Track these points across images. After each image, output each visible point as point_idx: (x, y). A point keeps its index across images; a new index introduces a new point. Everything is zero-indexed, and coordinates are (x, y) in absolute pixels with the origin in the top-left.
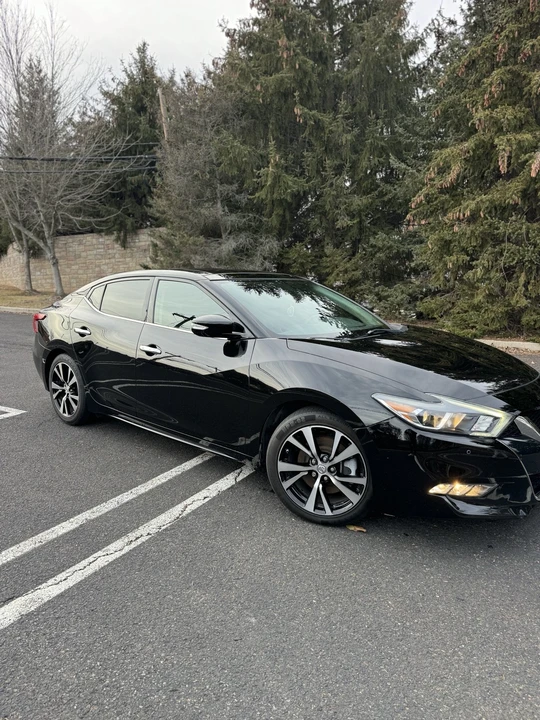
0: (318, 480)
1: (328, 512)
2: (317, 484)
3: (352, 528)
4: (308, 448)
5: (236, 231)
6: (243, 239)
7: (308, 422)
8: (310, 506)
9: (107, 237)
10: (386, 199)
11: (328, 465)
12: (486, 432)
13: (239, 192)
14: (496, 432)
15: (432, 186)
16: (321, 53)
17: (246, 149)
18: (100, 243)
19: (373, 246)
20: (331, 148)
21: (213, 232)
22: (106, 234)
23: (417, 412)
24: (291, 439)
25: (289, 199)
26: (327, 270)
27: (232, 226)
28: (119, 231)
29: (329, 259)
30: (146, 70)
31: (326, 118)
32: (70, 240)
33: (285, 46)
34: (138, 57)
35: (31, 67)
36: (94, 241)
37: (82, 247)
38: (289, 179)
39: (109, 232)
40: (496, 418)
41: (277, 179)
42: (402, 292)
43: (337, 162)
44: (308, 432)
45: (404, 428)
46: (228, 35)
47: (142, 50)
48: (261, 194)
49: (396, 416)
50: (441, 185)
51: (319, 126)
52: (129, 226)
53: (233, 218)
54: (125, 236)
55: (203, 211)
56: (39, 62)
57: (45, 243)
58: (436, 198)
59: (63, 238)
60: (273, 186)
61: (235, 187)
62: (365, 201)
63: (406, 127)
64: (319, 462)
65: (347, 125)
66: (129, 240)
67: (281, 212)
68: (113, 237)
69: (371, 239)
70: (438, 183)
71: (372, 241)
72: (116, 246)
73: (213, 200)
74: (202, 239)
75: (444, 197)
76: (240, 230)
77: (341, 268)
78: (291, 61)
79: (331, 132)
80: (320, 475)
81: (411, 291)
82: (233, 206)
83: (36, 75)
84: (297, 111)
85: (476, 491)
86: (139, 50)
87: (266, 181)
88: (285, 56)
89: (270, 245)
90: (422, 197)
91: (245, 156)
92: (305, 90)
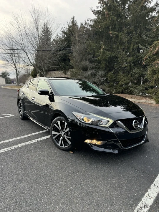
0: (62, 137)
1: (63, 146)
2: (61, 138)
3: (70, 152)
4: (59, 128)
5: (92, 68)
6: (94, 71)
7: (59, 119)
8: (59, 144)
9: (61, 72)
10: (139, 58)
11: (64, 133)
12: (105, 125)
13: (93, 57)
14: (108, 125)
15: (151, 53)
16: (119, 15)
17: (95, 45)
18: (59, 73)
19: (134, 73)
20: (121, 43)
21: (85, 69)
22: (61, 71)
23: (82, 117)
24: (55, 125)
25: (107, 59)
26: (119, 80)
27: (91, 67)
28: (64, 70)
29: (119, 77)
30: (74, 24)
31: (120, 34)
32: (52, 72)
33: (107, 13)
34: (72, 21)
35: (45, 26)
36: (58, 73)
37: (55, 74)
38: (108, 53)
39: (62, 70)
40: (109, 121)
41: (104, 53)
42: (143, 87)
43: (123, 47)
44: (59, 122)
45: (79, 122)
46: (92, 11)
47: (73, 19)
48: (99, 58)
49: (77, 118)
50: (154, 53)
51: (117, 36)
52: (67, 68)
53: (91, 65)
54: (66, 71)
55: (82, 63)
56: (47, 24)
57: (43, 73)
58: (152, 57)
59: (50, 72)
60: (102, 55)
61: (92, 56)
62: (131, 59)
63: (147, 36)
64: (62, 132)
65: (126, 36)
66: (67, 72)
67: (105, 63)
68: (63, 72)
69: (134, 70)
70: (153, 52)
71: (134, 71)
72: (63, 74)
73: (86, 60)
74: (81, 71)
75: (154, 57)
76: (93, 68)
77: (123, 79)
78: (109, 17)
79: (121, 38)
80: (62, 135)
81: (145, 87)
82: (91, 61)
83: (46, 28)
84: (110, 32)
85: (99, 143)
86: (72, 18)
87: (100, 54)
88: (107, 16)
89: (101, 72)
90: (147, 57)
91: (95, 46)
92: (114, 26)
